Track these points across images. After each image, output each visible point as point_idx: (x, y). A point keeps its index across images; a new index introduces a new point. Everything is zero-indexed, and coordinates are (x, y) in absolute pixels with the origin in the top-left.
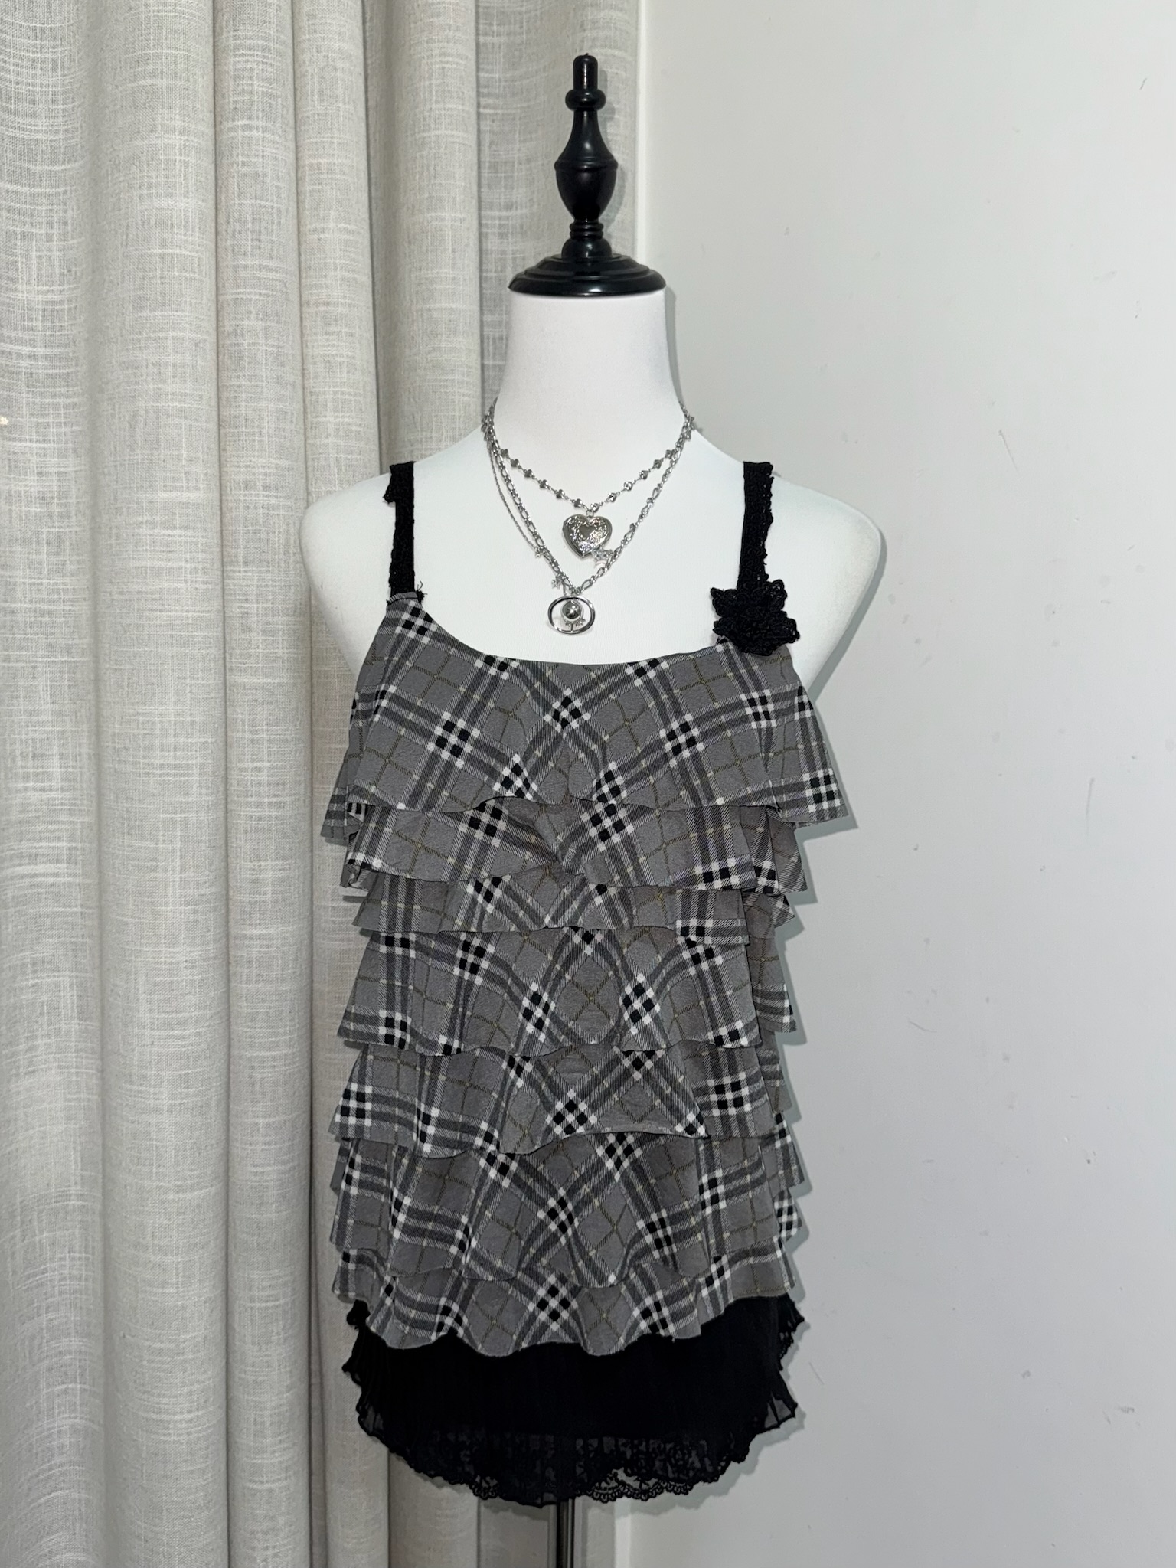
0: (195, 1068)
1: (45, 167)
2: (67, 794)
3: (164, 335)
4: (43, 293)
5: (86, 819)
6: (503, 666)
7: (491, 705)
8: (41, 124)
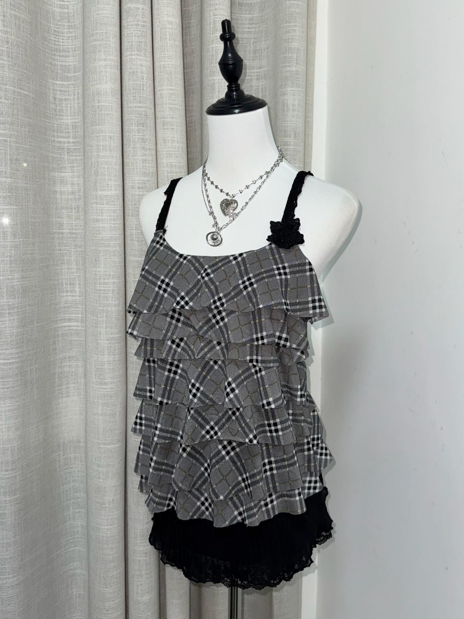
1: (73, 75)
3: (99, 135)
4: (72, 119)
6: (185, 258)
7: (178, 273)
8: (71, 59)
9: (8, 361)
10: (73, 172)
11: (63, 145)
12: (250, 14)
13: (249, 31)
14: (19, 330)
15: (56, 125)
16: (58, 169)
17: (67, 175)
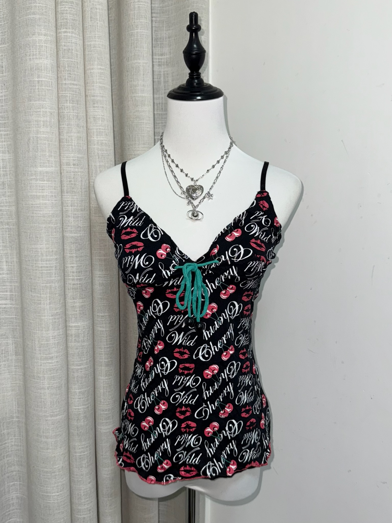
0: (56, 373)
2: (8, 276)
5: (16, 284)
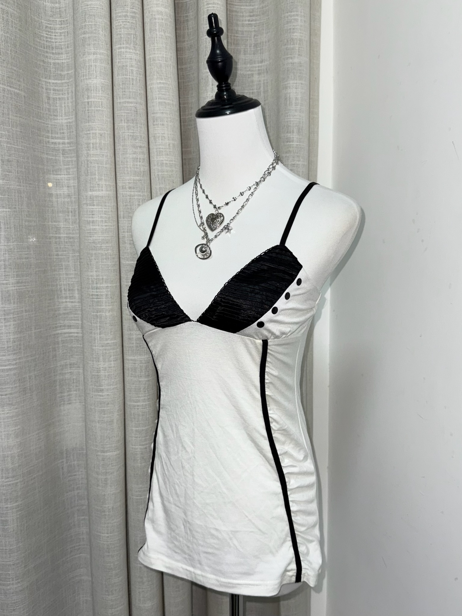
4: (66, 119)
9: (6, 368)
10: (69, 174)
11: (58, 146)
12: (250, 5)
13: (249, 24)
14: (16, 336)
15: (50, 126)
16: (53, 171)
17: (63, 177)
